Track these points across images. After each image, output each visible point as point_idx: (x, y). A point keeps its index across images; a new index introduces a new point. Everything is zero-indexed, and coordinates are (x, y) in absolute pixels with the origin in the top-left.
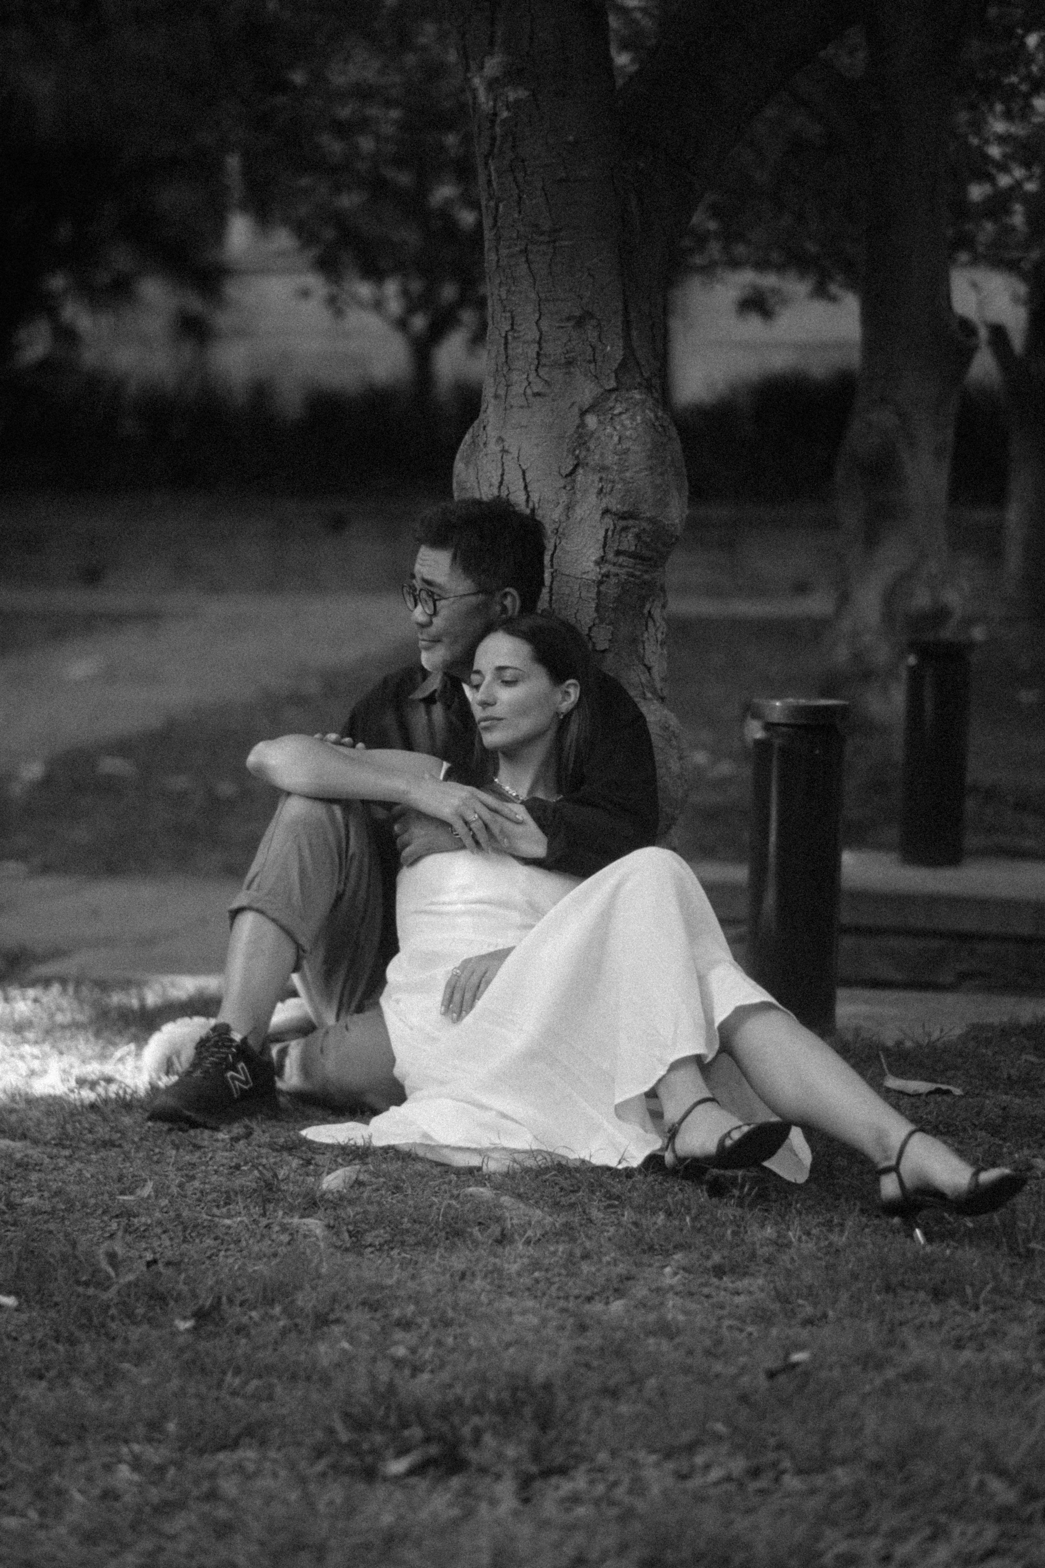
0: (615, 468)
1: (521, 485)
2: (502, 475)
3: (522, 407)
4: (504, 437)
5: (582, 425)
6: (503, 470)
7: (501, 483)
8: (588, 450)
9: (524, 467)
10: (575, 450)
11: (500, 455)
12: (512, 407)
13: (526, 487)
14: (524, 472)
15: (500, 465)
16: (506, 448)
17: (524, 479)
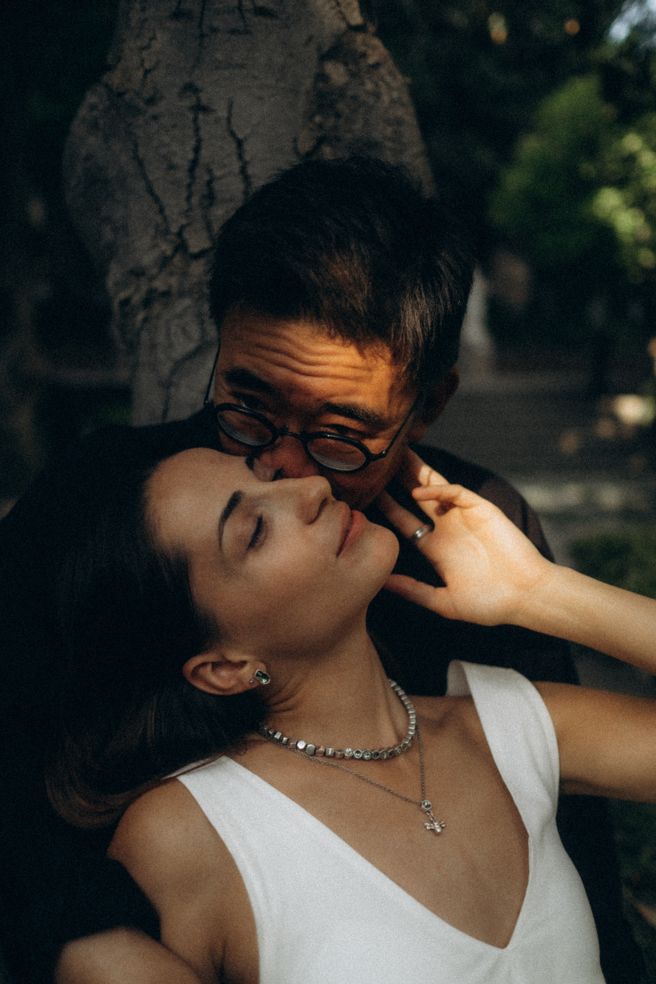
0: (389, 144)
1: (236, 166)
2: (197, 150)
3: (233, 32)
4: (199, 84)
5: (322, 77)
6: (199, 141)
7: (194, 163)
8: (338, 115)
9: (240, 136)
10: (313, 116)
11: (191, 116)
12: (214, 30)
13: (243, 171)
14: (240, 143)
15: (191, 132)
16: (204, 101)
17: (240, 156)
